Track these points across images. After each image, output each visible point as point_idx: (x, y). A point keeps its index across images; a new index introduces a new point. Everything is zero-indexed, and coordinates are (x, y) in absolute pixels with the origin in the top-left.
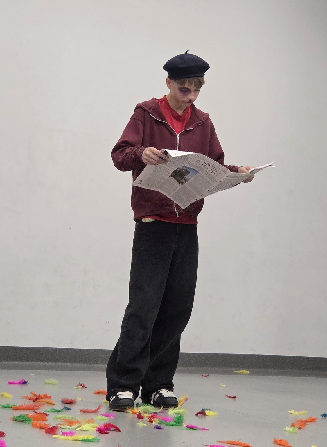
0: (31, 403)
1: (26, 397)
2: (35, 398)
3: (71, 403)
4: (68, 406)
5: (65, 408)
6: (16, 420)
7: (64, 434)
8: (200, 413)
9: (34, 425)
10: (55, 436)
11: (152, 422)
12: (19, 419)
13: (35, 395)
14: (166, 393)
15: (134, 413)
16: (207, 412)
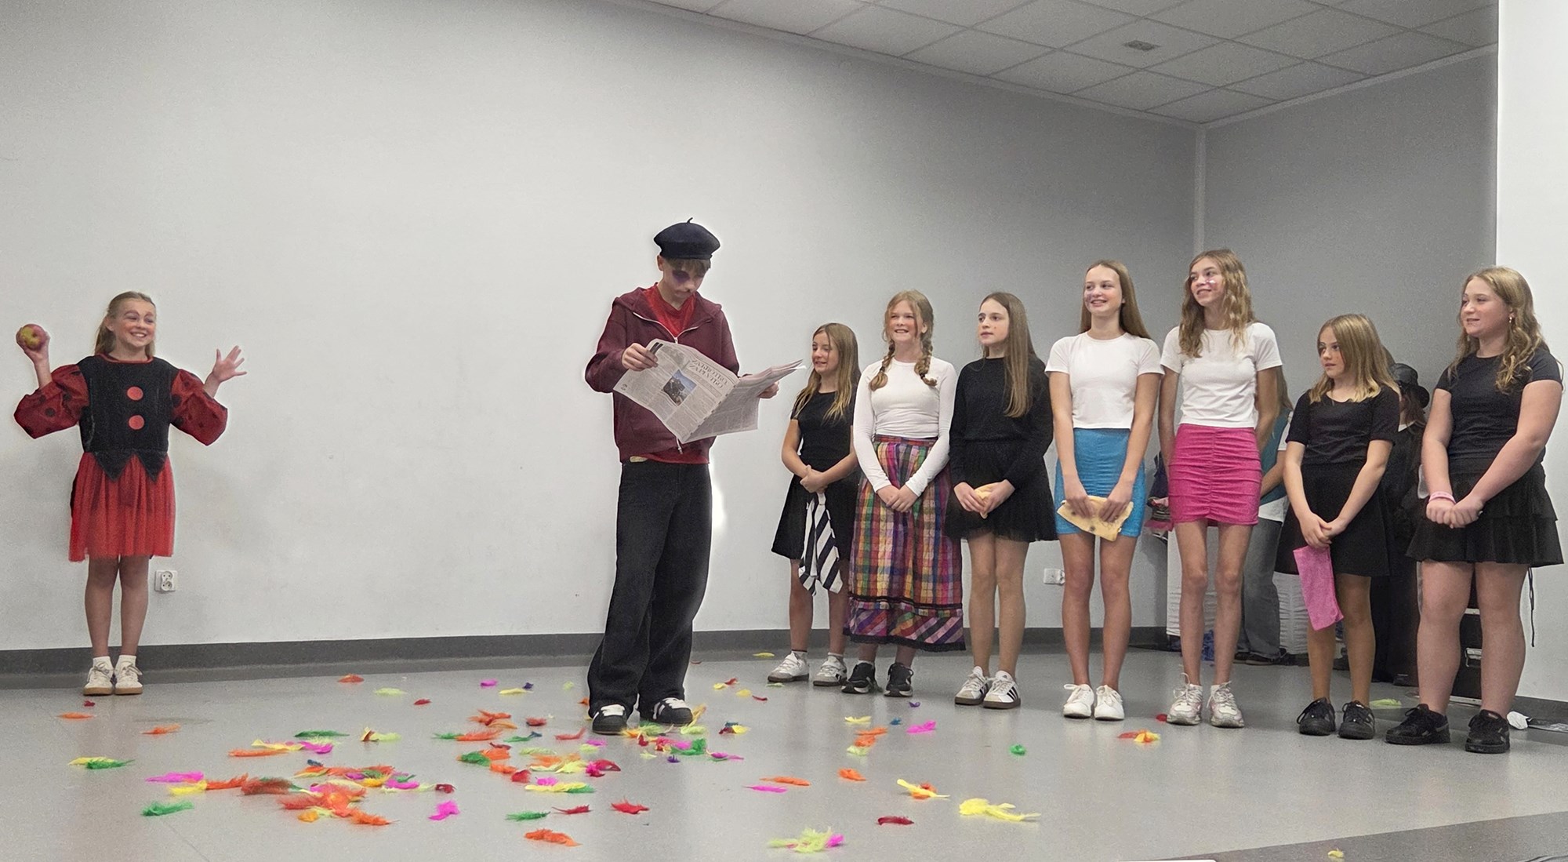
0: (484, 729)
1: (474, 719)
2: (488, 719)
3: (540, 724)
4: (536, 730)
5: (533, 733)
6: (465, 760)
7: (541, 782)
8: (725, 730)
9: (494, 769)
10: (528, 787)
11: (661, 750)
12: (471, 758)
13: (486, 714)
14: (674, 703)
15: (634, 736)
16: (734, 728)
